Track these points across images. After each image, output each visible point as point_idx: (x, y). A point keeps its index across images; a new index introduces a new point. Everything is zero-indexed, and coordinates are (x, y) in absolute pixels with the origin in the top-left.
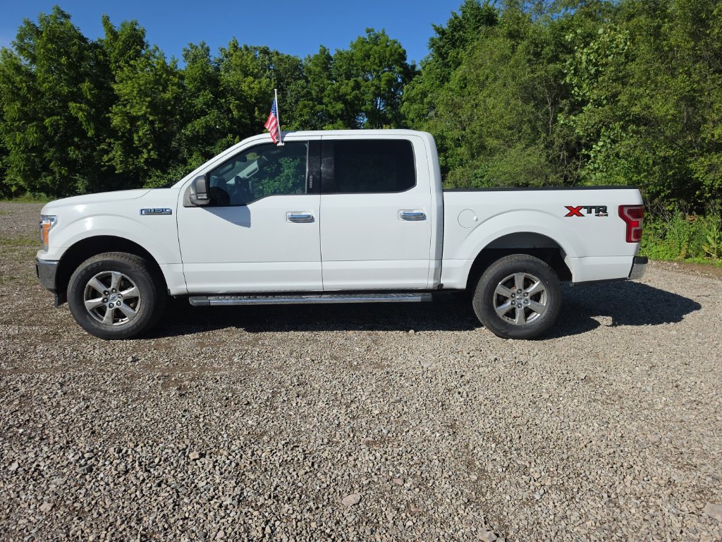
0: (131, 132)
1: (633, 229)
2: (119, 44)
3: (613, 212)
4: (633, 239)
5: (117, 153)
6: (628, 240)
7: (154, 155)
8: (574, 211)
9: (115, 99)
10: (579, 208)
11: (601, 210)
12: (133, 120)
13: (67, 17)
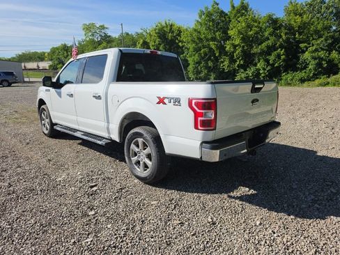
0: (233, 52)
1: (199, 119)
2: (234, 12)
3: (185, 103)
4: (199, 128)
5: (226, 63)
6: (196, 127)
7: (242, 62)
8: (161, 101)
9: (229, 38)
10: (164, 98)
11: (177, 101)
12: (235, 46)
13: (218, 4)
